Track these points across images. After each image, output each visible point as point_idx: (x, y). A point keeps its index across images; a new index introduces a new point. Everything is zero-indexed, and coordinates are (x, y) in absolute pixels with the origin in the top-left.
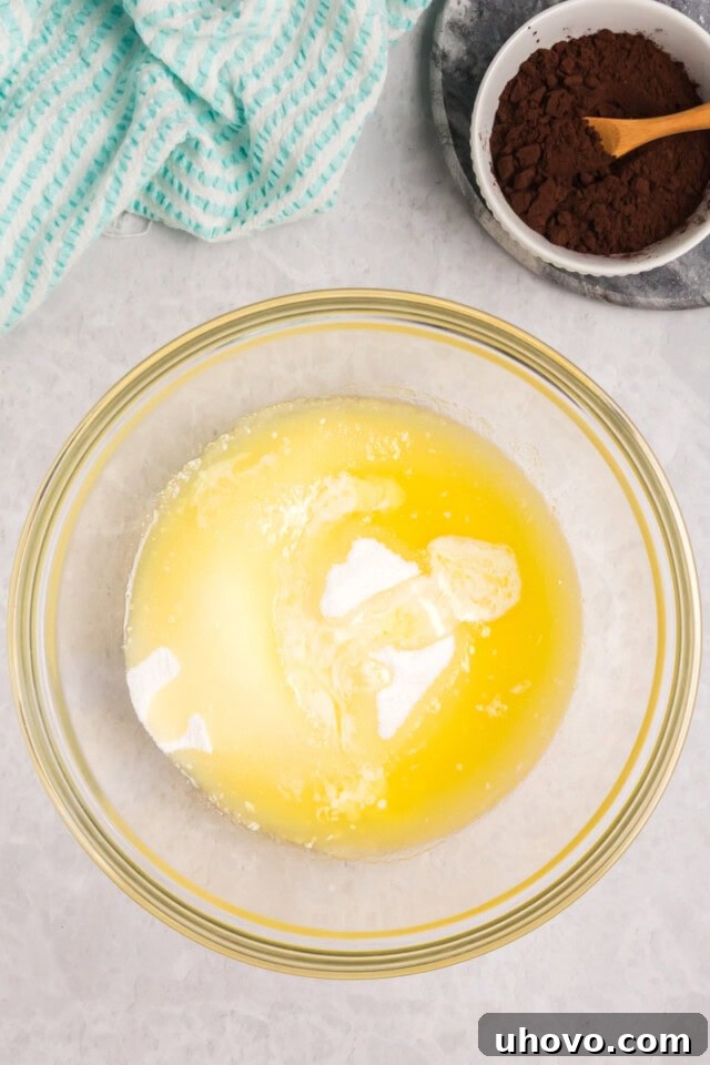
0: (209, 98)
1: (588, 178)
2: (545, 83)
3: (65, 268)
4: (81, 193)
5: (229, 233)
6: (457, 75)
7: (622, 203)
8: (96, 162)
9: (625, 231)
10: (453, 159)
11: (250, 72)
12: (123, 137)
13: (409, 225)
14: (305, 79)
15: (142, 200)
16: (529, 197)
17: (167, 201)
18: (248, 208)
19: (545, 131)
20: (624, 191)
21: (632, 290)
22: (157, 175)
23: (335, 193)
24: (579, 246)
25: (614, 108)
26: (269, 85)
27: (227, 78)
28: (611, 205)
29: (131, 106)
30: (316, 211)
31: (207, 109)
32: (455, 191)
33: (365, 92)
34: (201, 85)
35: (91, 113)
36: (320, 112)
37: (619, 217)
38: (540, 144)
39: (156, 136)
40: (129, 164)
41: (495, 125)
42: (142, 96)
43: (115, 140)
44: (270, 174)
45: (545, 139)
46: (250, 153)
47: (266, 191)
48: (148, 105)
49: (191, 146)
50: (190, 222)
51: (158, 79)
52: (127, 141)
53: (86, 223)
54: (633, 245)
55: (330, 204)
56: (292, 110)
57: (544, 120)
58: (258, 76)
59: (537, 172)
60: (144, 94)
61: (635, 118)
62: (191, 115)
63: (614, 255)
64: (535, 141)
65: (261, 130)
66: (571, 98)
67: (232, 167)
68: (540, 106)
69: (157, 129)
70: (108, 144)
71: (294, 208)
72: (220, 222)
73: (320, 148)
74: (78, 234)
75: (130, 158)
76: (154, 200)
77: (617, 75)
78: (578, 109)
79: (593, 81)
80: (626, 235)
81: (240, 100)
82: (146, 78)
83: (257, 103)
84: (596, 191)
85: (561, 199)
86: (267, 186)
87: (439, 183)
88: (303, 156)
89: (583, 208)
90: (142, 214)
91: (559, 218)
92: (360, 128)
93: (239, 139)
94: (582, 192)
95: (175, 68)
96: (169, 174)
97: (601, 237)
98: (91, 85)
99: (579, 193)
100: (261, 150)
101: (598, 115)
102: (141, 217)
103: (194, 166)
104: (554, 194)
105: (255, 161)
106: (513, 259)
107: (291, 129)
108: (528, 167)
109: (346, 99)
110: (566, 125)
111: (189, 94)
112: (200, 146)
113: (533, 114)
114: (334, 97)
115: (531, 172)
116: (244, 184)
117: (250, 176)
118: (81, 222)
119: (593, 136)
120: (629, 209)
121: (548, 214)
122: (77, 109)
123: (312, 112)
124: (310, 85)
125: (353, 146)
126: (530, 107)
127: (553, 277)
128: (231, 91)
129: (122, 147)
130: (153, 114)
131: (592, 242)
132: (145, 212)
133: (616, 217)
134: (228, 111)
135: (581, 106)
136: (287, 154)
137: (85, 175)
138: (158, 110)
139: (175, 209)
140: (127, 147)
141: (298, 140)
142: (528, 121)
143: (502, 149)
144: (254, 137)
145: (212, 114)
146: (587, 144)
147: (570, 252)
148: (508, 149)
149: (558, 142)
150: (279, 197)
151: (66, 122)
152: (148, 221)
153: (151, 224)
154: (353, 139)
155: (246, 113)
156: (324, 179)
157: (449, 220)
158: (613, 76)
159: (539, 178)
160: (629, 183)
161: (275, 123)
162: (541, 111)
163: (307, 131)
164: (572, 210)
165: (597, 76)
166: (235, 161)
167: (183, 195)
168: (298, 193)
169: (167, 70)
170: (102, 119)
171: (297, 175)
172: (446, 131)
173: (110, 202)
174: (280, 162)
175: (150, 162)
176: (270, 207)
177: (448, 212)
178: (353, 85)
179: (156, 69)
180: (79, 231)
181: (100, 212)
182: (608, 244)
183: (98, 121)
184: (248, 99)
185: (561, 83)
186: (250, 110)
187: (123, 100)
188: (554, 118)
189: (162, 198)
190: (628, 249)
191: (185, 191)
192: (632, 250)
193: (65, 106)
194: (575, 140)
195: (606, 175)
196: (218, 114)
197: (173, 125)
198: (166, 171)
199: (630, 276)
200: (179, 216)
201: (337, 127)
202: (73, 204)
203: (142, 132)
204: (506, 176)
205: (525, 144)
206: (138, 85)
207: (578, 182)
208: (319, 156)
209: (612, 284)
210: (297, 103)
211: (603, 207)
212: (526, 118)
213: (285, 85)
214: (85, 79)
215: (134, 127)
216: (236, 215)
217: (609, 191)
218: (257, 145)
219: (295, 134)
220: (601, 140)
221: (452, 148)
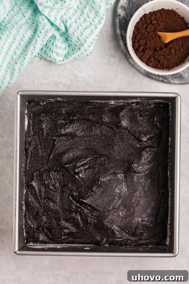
0: (58, 25)
1: (158, 49)
2: (147, 23)
3: (21, 71)
4: (24, 51)
5: (64, 61)
6: (123, 20)
7: (167, 56)
8: (28, 42)
9: (168, 63)
10: (122, 43)
11: (68, 18)
12: (35, 35)
13: (109, 61)
14: (84, 19)
15: (40, 52)
16: (142, 54)
17: (47, 53)
18: (68, 55)
19: (146, 36)
20: (168, 52)
21: (170, 79)
22: (44, 45)
23: (92, 50)
24: (156, 67)
25: (165, 29)
26: (73, 21)
27: (62, 19)
28: (164, 56)
29: (37, 27)
30: (87, 55)
31: (57, 28)
32: (122, 52)
33: (100, 23)
34: (55, 22)
35: (26, 29)
36: (88, 28)
37: (167, 59)
38: (145, 39)
39: (44, 34)
40: (37, 42)
41: (133, 34)
42: (40, 24)
43: (33, 36)
44: (74, 45)
45: (146, 38)
46: (69, 40)
47: (74, 50)
48: (42, 26)
49: (54, 37)
50: (53, 58)
51: (44, 20)
52: (36, 36)
53: (26, 59)
54: (170, 67)
55: (91, 53)
56: (80, 28)
57: (146, 33)
58: (71, 19)
59: (144, 47)
60: (41, 23)
61: (171, 32)
62: (53, 29)
63: (165, 70)
64: (144, 39)
65: (72, 33)
66: (154, 27)
67: (64, 44)
68: (145, 29)
69: (45, 33)
70: (31, 37)
71: (81, 54)
72: (61, 58)
73: (88, 38)
74: (24, 62)
75: (37, 41)
76: (43, 52)
77: (166, 21)
78: (155, 30)
79: (160, 22)
80: (168, 64)
81: (66, 25)
82: (41, 19)
83: (70, 26)
84: (160, 52)
85: (151, 54)
86: (74, 49)
87: (118, 50)
88: (83, 40)
89: (157, 57)
90: (40, 56)
91: (150, 60)
92: (98, 32)
93: (66, 36)
94: (157, 53)
95: (48, 17)
96: (47, 46)
97: (162, 65)
98: (25, 22)
99: (156, 53)
100: (72, 39)
101: (161, 32)
102: (40, 57)
103: (54, 43)
104: (149, 53)
105: (70, 42)
106: (138, 70)
107: (80, 33)
108: (142, 45)
109: (95, 24)
110: (152, 34)
111: (52, 24)
112: (56, 37)
113: (144, 31)
114: (91, 24)
115: (143, 47)
116: (67, 48)
117: (69, 46)
118: (24, 58)
119: (160, 37)
120: (169, 57)
121: (147, 58)
122: (22, 28)
123: (86, 28)
124: (85, 21)
125: (97, 37)
126: (142, 29)
127: (148, 75)
128: (64, 23)
129: (35, 37)
130: (43, 29)
131: (159, 66)
132: (41, 56)
133: (166, 59)
134: (63, 28)
135: (156, 29)
136: (79, 40)
137: (25, 46)
138: (45, 28)
139: (49, 55)
140: (36, 38)
141: (82, 36)
142: (142, 33)
143: (135, 40)
144: (70, 35)
145: (58, 29)
146: (158, 39)
147: (153, 69)
148: (136, 41)
149: (150, 39)
150: (77, 51)
151: (19, 31)
152: (41, 58)
153: (42, 59)
154: (97, 35)
155: (68, 29)
156: (89, 46)
157: (120, 60)
158: (165, 21)
159: (145, 49)
160: (169, 50)
161: (75, 31)
162: (145, 30)
163: (84, 34)
164: (154, 57)
165: (161, 21)
166: (65, 42)
167: (51, 51)
168: (82, 50)
169: (46, 18)
170: (29, 30)
171: (82, 46)
172: (120, 36)
173: (32, 53)
174: (77, 42)
175: (43, 42)
176: (75, 54)
177: (120, 57)
178: (96, 21)
179: (43, 17)
180: (24, 61)
181: (29, 56)
182: (163, 67)
183: (28, 31)
184: (68, 25)
185: (151, 23)
186: (69, 28)
187: (35, 25)
188: (149, 32)
189: (45, 52)
190: (169, 68)
191: (52, 50)
192: (170, 68)
193: (19, 27)
194: (155, 38)
195: (163, 48)
196: (60, 29)
197: (49, 32)
198: (46, 44)
199: (169, 75)
200: (50, 57)
201: (92, 32)
202: (22, 54)
203: (41, 34)
204: (136, 48)
205: (141, 39)
206: (38, 21)
207: (155, 50)
208: (88, 40)
209: (164, 77)
210: (81, 26)
211: (162, 57)
212: (141, 32)
213: (78, 21)
214: (24, 20)
215: (38, 32)
216: (65, 56)
217: (164, 52)
218: (71, 38)
219: (81, 34)
220: (162, 38)
221: (121, 40)
